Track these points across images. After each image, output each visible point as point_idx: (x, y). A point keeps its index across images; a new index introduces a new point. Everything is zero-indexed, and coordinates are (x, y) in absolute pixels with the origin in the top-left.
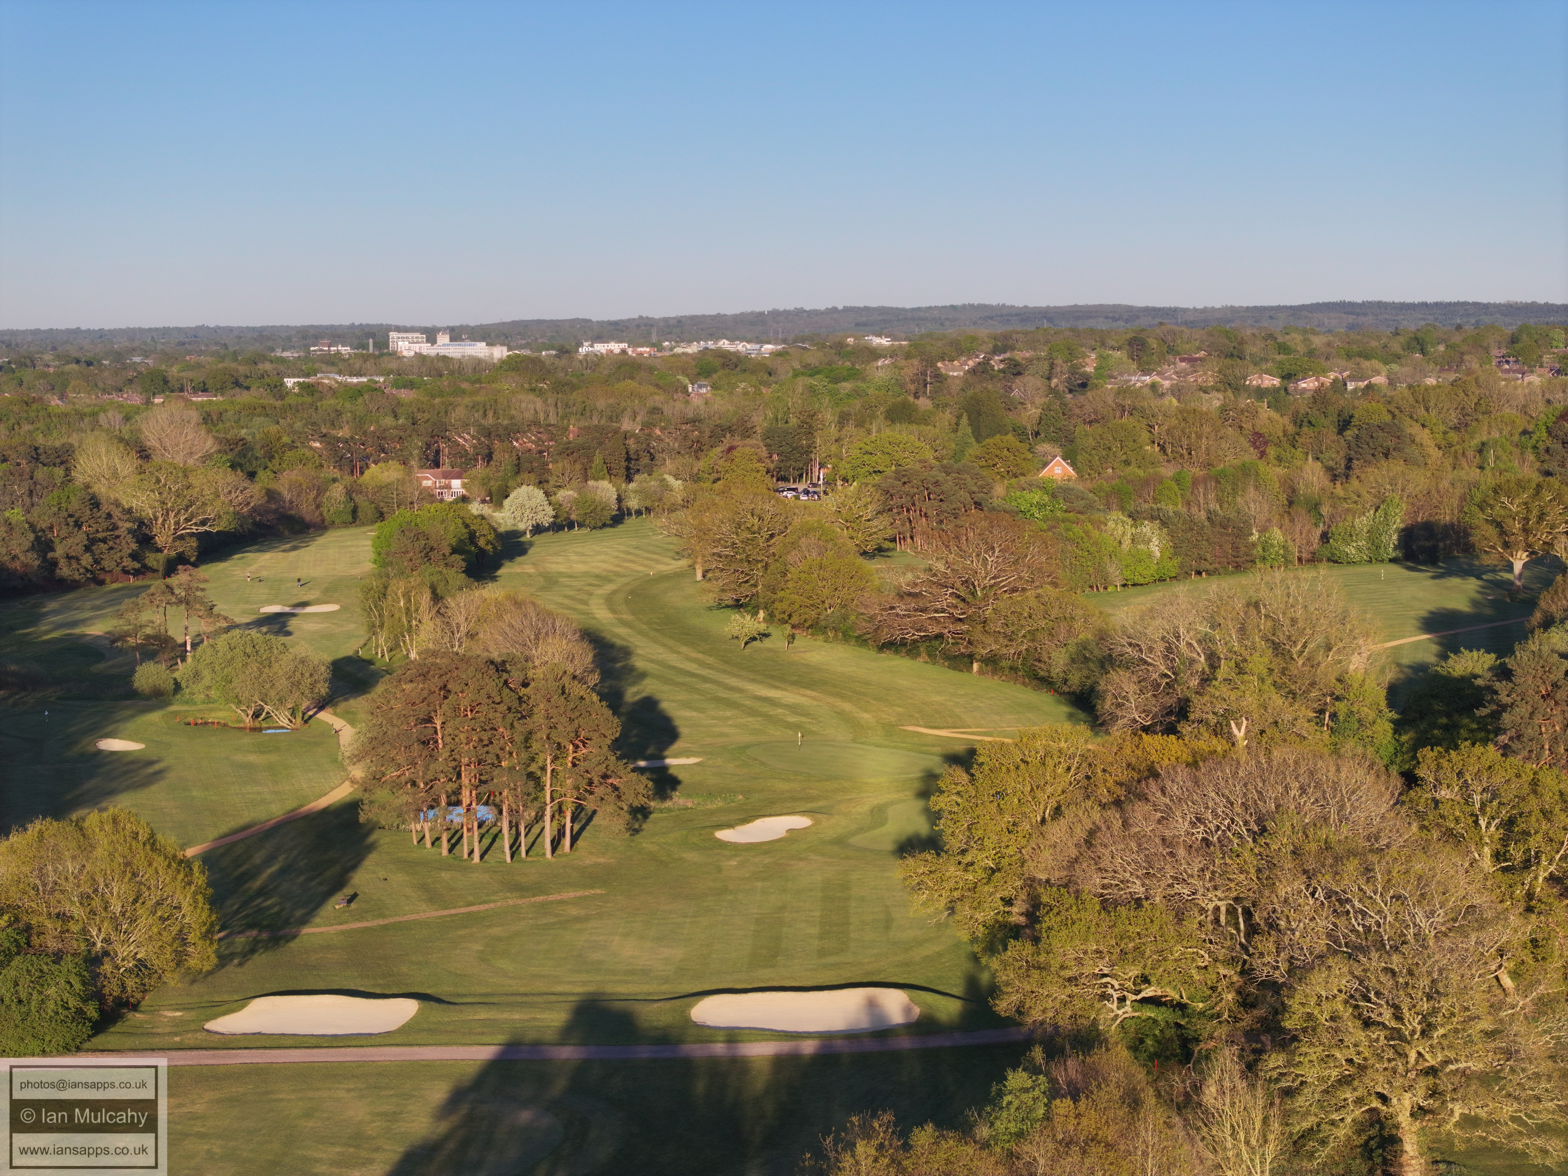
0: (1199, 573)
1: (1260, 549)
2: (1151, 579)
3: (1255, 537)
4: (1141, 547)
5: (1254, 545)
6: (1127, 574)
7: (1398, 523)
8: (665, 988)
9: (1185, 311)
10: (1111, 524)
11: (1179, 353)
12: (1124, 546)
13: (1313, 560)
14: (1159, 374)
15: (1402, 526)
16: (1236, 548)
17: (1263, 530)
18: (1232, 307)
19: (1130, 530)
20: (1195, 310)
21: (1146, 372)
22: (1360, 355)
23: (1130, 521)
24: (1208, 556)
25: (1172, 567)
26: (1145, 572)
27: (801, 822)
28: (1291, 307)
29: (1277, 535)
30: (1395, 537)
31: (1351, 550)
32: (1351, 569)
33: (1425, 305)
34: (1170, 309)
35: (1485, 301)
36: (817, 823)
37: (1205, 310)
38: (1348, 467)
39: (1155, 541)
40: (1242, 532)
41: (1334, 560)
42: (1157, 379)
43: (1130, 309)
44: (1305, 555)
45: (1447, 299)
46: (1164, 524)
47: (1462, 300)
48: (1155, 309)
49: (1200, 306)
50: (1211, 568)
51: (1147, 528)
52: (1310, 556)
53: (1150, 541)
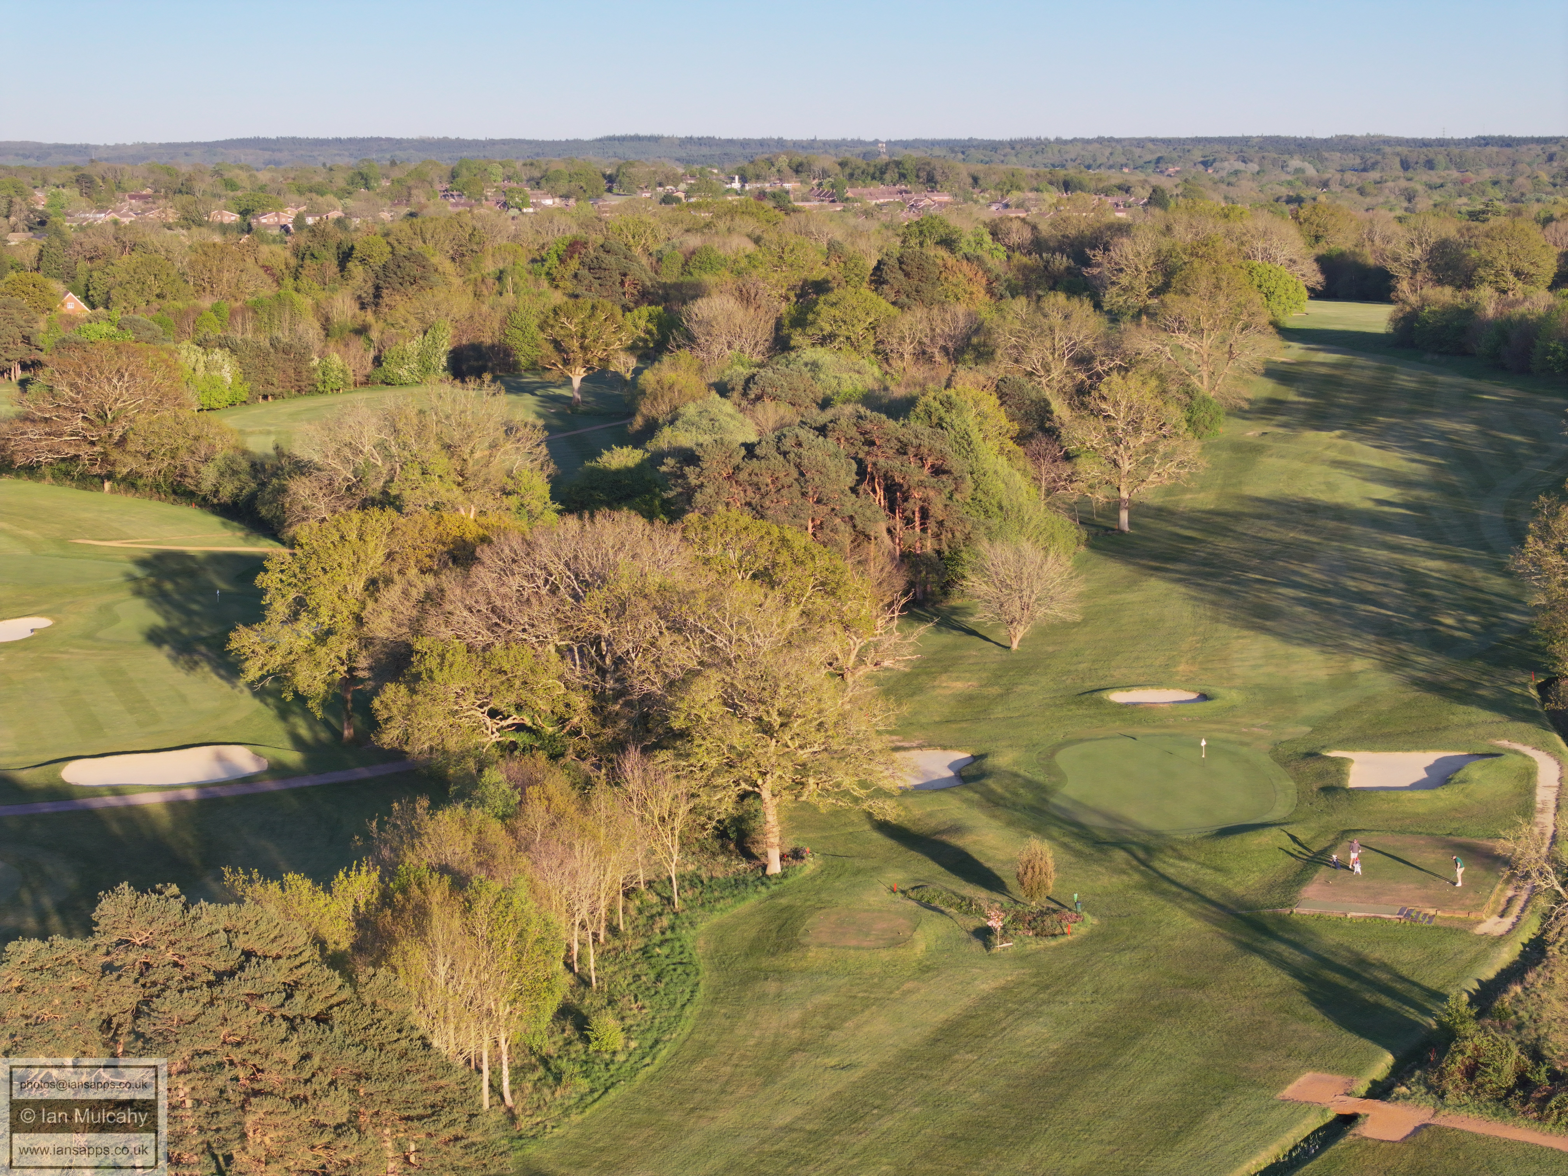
0: (265, 397)
1: (320, 373)
2: (224, 404)
3: (316, 362)
4: (215, 373)
5: (315, 369)
6: (204, 399)
7: (446, 346)
8: (19, 759)
9: (96, 147)
10: (184, 353)
11: (125, 191)
12: (199, 373)
13: (367, 382)
14: (114, 211)
15: (450, 348)
16: (298, 372)
17: (322, 355)
18: (144, 144)
19: (203, 359)
20: (107, 147)
21: (102, 209)
22: (310, 191)
23: (201, 350)
24: (275, 381)
25: (243, 392)
26: (219, 398)
27: (42, 622)
28: (205, 144)
29: (336, 360)
30: (444, 359)
31: (404, 373)
32: (405, 390)
33: (338, 141)
34: (81, 146)
35: (398, 137)
36: (58, 622)
37: (116, 147)
38: (377, 295)
39: (227, 367)
40: (302, 357)
41: (387, 383)
42: (115, 216)
43: (39, 146)
44: (360, 378)
45: (360, 135)
46: (233, 351)
47: (375, 135)
48: (65, 146)
49: (111, 143)
50: (277, 391)
51: (218, 355)
52: (363, 379)
53: (222, 367)
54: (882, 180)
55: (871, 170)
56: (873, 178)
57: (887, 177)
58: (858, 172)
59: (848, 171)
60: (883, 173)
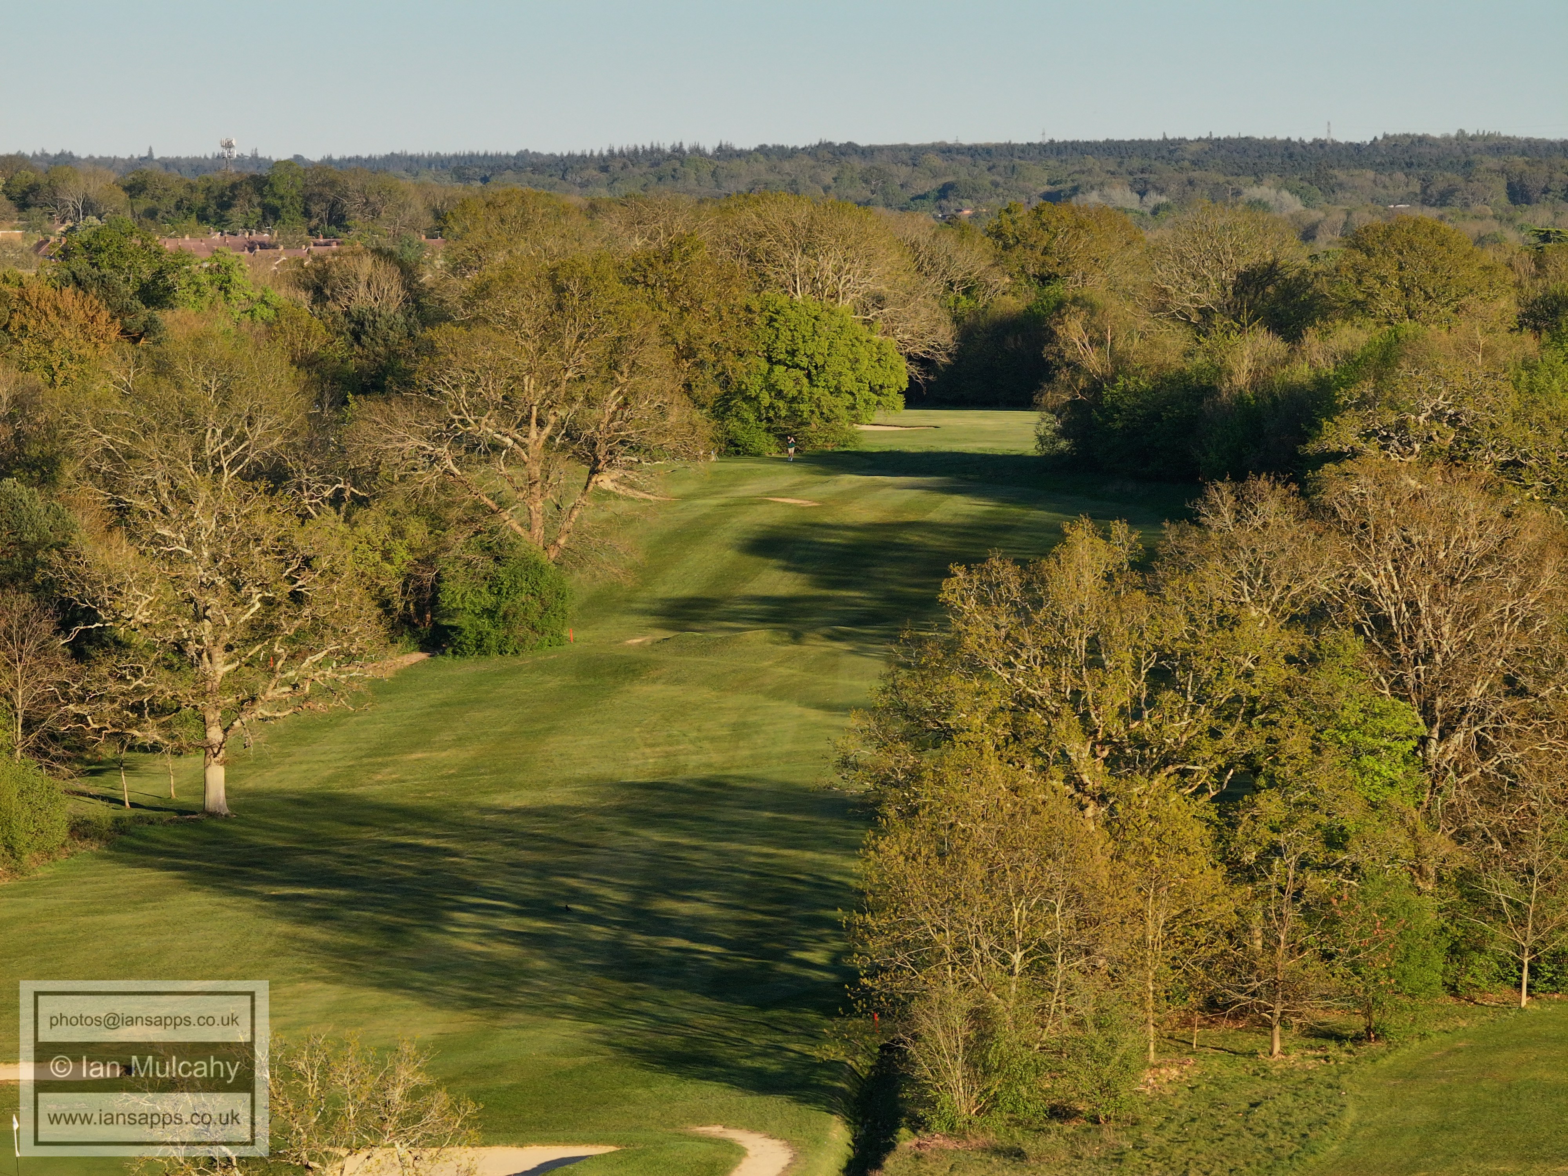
54: (221, 222)
55: (199, 199)
56: (203, 218)
57: (235, 214)
58: (169, 203)
59: (144, 203)
60: (225, 205)
